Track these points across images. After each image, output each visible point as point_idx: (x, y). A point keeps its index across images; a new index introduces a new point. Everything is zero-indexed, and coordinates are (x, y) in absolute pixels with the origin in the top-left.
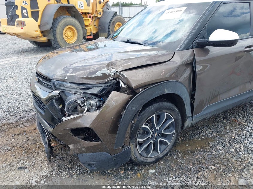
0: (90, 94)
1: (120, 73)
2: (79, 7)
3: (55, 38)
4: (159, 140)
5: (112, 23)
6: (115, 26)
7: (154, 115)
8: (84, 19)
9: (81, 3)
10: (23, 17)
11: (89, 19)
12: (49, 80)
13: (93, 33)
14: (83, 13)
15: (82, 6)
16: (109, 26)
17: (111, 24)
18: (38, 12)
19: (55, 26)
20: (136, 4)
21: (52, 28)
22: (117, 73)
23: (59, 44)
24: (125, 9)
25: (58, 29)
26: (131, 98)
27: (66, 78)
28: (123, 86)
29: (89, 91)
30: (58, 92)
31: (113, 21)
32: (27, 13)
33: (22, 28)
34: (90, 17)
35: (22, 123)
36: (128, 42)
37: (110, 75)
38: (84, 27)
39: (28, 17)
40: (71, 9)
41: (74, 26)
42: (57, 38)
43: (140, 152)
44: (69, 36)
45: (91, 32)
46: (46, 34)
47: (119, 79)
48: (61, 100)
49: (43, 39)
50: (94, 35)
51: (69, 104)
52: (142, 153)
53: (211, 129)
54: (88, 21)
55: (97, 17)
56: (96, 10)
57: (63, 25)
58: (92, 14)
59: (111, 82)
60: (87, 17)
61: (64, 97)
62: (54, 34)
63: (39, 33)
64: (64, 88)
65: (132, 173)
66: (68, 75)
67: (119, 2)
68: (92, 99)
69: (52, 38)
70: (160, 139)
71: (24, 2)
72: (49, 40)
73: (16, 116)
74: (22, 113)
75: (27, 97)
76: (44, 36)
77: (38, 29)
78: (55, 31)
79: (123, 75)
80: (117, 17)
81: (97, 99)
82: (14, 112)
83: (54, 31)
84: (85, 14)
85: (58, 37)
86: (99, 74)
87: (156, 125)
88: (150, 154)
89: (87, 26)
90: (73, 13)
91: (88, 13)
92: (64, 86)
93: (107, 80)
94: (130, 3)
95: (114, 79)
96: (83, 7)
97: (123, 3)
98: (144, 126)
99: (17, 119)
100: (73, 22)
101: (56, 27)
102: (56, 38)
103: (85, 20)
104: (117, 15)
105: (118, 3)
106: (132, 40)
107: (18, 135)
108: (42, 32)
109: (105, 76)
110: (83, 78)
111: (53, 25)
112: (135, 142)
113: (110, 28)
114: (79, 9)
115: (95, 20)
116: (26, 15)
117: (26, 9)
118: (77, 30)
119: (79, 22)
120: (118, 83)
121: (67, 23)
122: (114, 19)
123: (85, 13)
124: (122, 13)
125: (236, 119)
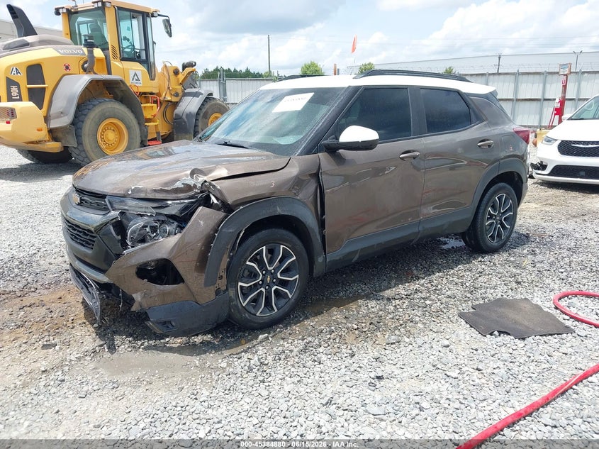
0: (166, 215)
1: (210, 184)
2: (131, 81)
3: (80, 143)
4: (273, 289)
5: (202, 115)
6: (210, 121)
7: (264, 248)
8: (142, 105)
9: (136, 74)
10: (10, 99)
11: (153, 105)
12: (103, 196)
13: (161, 134)
14: (140, 93)
15: (138, 80)
16: (196, 120)
17: (200, 118)
18: (44, 89)
19: (81, 118)
20: (258, 73)
21: (73, 123)
22: (207, 184)
23: (89, 156)
24: (231, 84)
25: (87, 126)
26: (226, 217)
27: (130, 193)
28: (215, 201)
29: (165, 211)
30: (117, 213)
31: (204, 110)
32: (20, 93)
33: (8, 123)
34: (155, 102)
35: (33, 290)
36: (226, 144)
37: (195, 186)
38: (141, 121)
39: (20, 100)
40: (115, 86)
41: (122, 120)
42: (84, 143)
43: (244, 305)
44: (109, 140)
45: (158, 133)
46: (60, 135)
47: (209, 192)
48: (120, 227)
49: (54, 147)
50: (163, 137)
51: (134, 232)
52: (247, 307)
53: (365, 284)
54: (150, 110)
55: (171, 102)
56: (169, 88)
57: (97, 117)
58: (159, 94)
59: (197, 197)
60: (148, 102)
61: (125, 221)
62: (78, 136)
63: (44, 134)
64: (126, 208)
65: (232, 340)
66: (133, 188)
67: (219, 68)
68: (169, 224)
69: (72, 143)
70: (275, 287)
71: (14, 69)
72: (66, 148)
73: (19, 282)
74: (29, 275)
75: (34, 252)
76: (55, 139)
77: (43, 125)
78: (79, 130)
79: (214, 186)
80: (212, 102)
81: (176, 223)
82: (13, 275)
83: (78, 128)
84: (145, 96)
85: (87, 141)
86: (179, 185)
87: (269, 263)
88: (261, 309)
89: (149, 120)
90: (119, 94)
91: (151, 94)
92: (126, 205)
93: (191, 193)
94: (244, 71)
95: (201, 192)
96: (141, 81)
97: (229, 69)
98: (248, 263)
99: (21, 285)
100: (120, 112)
101: (83, 122)
102: (82, 144)
103: (145, 107)
104: (214, 98)
105: (217, 70)
106: (231, 142)
107: (29, 306)
108: (51, 131)
109: (188, 188)
110: (155, 191)
111: (76, 116)
112: (235, 287)
113: (197, 126)
114: (133, 85)
115: (166, 108)
116: (17, 96)
117: (17, 84)
118: (128, 128)
119: (132, 112)
120: (208, 198)
121: (107, 114)
122: (207, 106)
123: (145, 93)
124: (225, 94)
125: (409, 271)
